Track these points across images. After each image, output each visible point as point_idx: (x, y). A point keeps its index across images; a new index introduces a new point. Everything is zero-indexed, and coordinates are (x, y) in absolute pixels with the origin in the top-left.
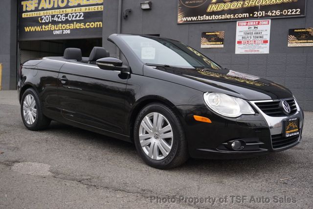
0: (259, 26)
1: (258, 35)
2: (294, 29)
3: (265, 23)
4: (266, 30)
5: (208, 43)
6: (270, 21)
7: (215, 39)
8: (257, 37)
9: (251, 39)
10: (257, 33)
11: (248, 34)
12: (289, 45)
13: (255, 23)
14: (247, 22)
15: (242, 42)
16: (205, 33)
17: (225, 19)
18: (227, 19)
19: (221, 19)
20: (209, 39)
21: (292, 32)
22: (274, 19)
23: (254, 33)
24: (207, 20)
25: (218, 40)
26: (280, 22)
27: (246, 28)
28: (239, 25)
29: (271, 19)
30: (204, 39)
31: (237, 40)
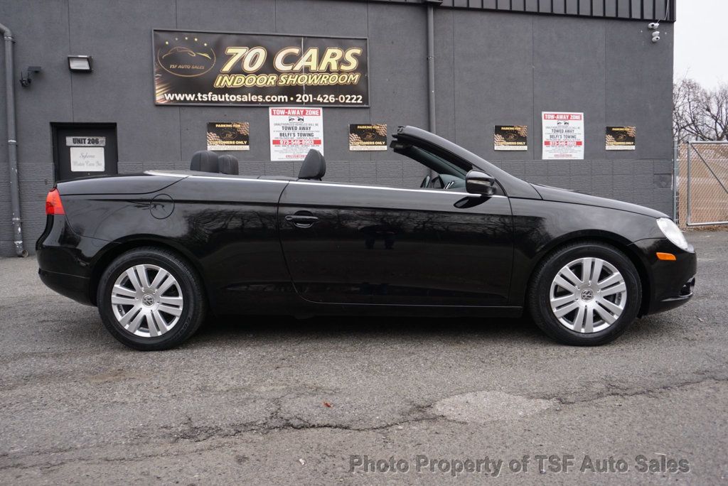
0: (305, 118)
1: (305, 132)
2: (357, 125)
3: (314, 113)
4: (317, 125)
5: (221, 142)
6: (321, 109)
7: (233, 136)
8: (305, 135)
9: (295, 138)
10: (304, 128)
11: (289, 128)
12: (352, 148)
13: (298, 113)
14: (287, 110)
15: (281, 142)
16: (215, 124)
17: (248, 102)
18: (252, 102)
19: (242, 102)
20: (222, 134)
21: (354, 129)
22: (327, 107)
23: (298, 128)
24: (215, 102)
25: (238, 137)
26: (336, 112)
27: (285, 120)
28: (273, 114)
29: (323, 108)
30: (212, 136)
31: (272, 138)
